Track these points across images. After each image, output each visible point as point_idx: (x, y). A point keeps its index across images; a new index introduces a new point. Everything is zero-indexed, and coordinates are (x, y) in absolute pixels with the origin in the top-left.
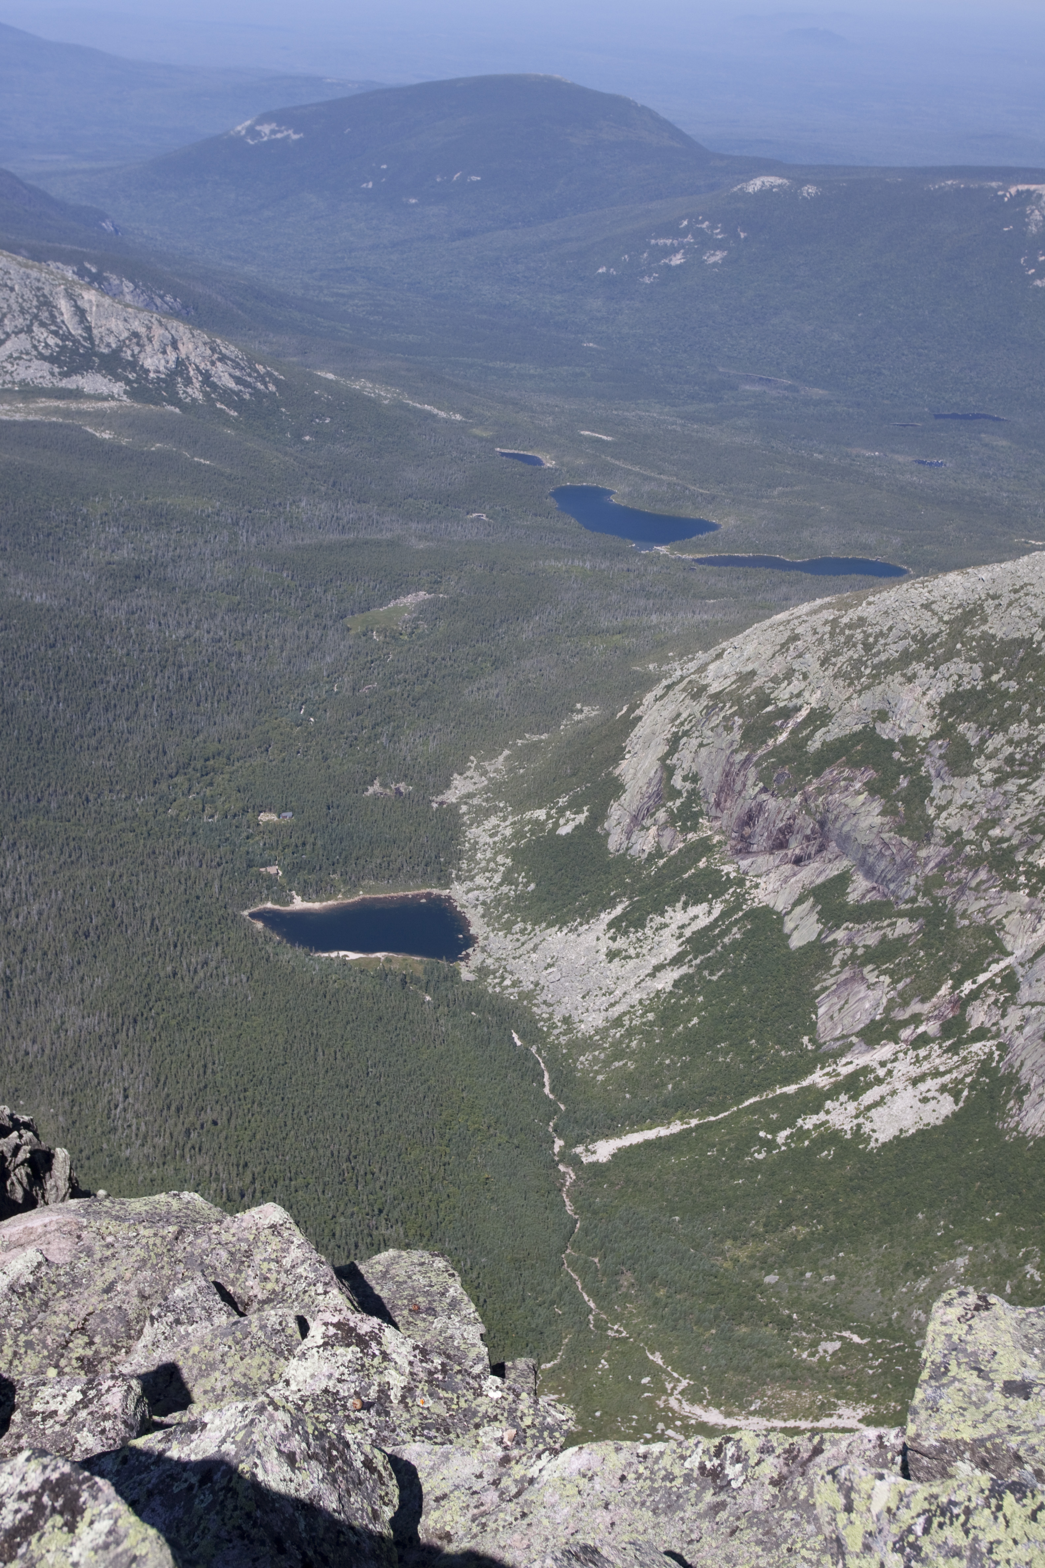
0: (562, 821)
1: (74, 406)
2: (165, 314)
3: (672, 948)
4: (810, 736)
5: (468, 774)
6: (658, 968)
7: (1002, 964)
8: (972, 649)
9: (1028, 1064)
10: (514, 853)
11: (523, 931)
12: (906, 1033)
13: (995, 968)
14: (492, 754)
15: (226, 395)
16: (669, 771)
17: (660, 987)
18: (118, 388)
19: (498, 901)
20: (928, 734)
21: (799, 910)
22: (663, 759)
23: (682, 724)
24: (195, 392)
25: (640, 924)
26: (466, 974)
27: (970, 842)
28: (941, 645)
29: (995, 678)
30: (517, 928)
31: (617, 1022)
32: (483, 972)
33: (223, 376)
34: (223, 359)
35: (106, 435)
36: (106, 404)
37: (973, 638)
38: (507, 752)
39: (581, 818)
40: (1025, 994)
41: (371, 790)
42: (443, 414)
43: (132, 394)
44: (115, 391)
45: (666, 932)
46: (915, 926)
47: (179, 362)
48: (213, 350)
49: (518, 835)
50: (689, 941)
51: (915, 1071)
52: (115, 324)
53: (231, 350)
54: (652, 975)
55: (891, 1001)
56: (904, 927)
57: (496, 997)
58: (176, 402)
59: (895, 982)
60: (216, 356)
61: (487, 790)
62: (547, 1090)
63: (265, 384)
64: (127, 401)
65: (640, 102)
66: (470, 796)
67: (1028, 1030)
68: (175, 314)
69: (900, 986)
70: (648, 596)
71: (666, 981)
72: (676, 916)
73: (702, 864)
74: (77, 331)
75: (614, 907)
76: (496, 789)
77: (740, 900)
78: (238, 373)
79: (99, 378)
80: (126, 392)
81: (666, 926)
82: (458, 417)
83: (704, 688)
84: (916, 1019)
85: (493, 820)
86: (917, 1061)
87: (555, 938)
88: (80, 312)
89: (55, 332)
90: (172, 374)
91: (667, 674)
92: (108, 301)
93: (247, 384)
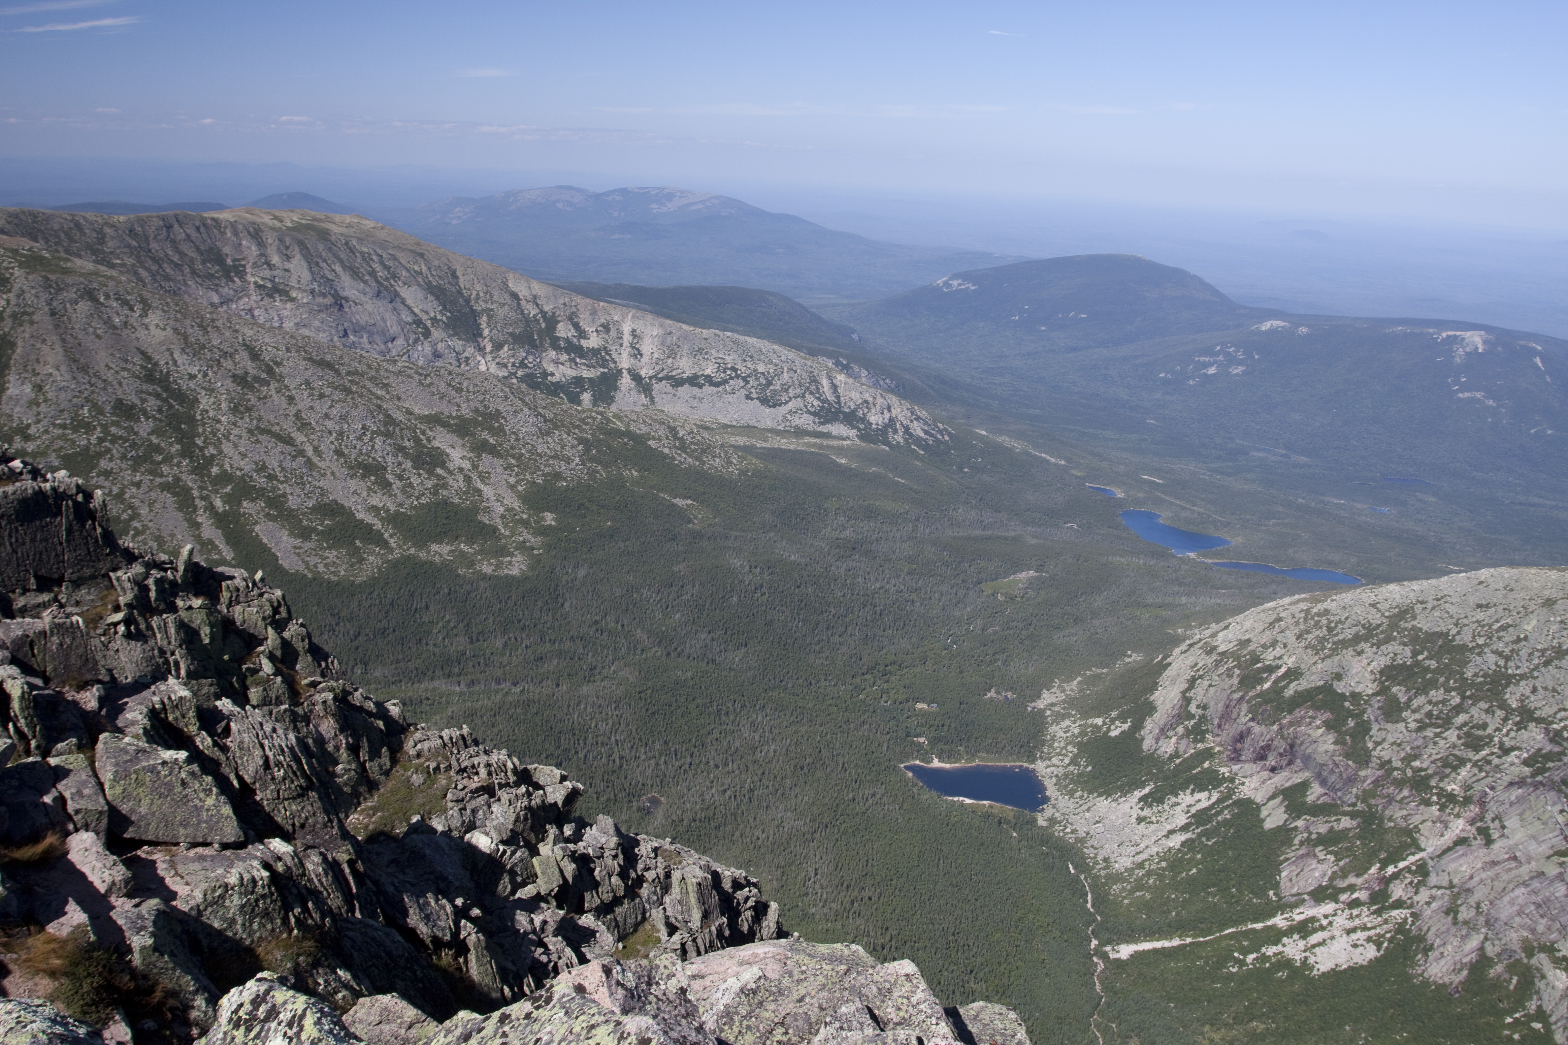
0: (1113, 727)
1: (825, 442)
2: (885, 390)
3: (1181, 820)
4: (1286, 686)
5: (1053, 690)
6: (1171, 832)
7: (1417, 857)
8: (1405, 636)
9: (1433, 930)
10: (1079, 745)
11: (1081, 797)
12: (1343, 897)
13: (1412, 859)
14: (1070, 679)
15: (918, 441)
16: (1187, 701)
17: (1171, 845)
18: (853, 433)
19: (1066, 775)
20: (1370, 692)
21: (1271, 803)
22: (1184, 693)
23: (1198, 670)
24: (899, 438)
25: (1160, 801)
26: (1041, 822)
27: (1397, 769)
28: (1382, 632)
29: (1420, 657)
30: (1077, 794)
31: (1141, 865)
32: (1052, 821)
33: (917, 429)
34: (918, 419)
35: (843, 461)
36: (844, 442)
37: (1405, 629)
38: (1079, 679)
39: (1126, 726)
40: (1433, 880)
41: (989, 695)
42: (1053, 460)
43: (861, 437)
44: (851, 435)
45: (1178, 809)
46: (1355, 823)
47: (891, 420)
48: (912, 413)
49: (1083, 733)
50: (1193, 816)
51: (1349, 925)
52: (855, 395)
53: (923, 414)
54: (1167, 836)
55: (1334, 873)
56: (1346, 823)
57: (1060, 839)
58: (888, 444)
59: (1338, 860)
60: (914, 417)
61: (1064, 701)
62: (1089, 905)
63: (943, 435)
64: (857, 441)
65: (1192, 272)
66: (1053, 705)
67: (1434, 905)
68: (891, 390)
69: (1342, 863)
70: (1180, 584)
71: (1176, 841)
72: (1186, 798)
73: (1206, 765)
74: (831, 398)
75: (1144, 787)
76: (1070, 702)
77: (1231, 792)
78: (926, 428)
79: (842, 426)
80: (857, 436)
81: (1179, 804)
82: (1063, 462)
83: (1215, 648)
84: (1352, 888)
85: (1067, 722)
86: (1351, 917)
87: (1103, 804)
88: (834, 387)
89: (818, 399)
90: (886, 426)
91: (1190, 637)
92: (851, 381)
93: (931, 435)
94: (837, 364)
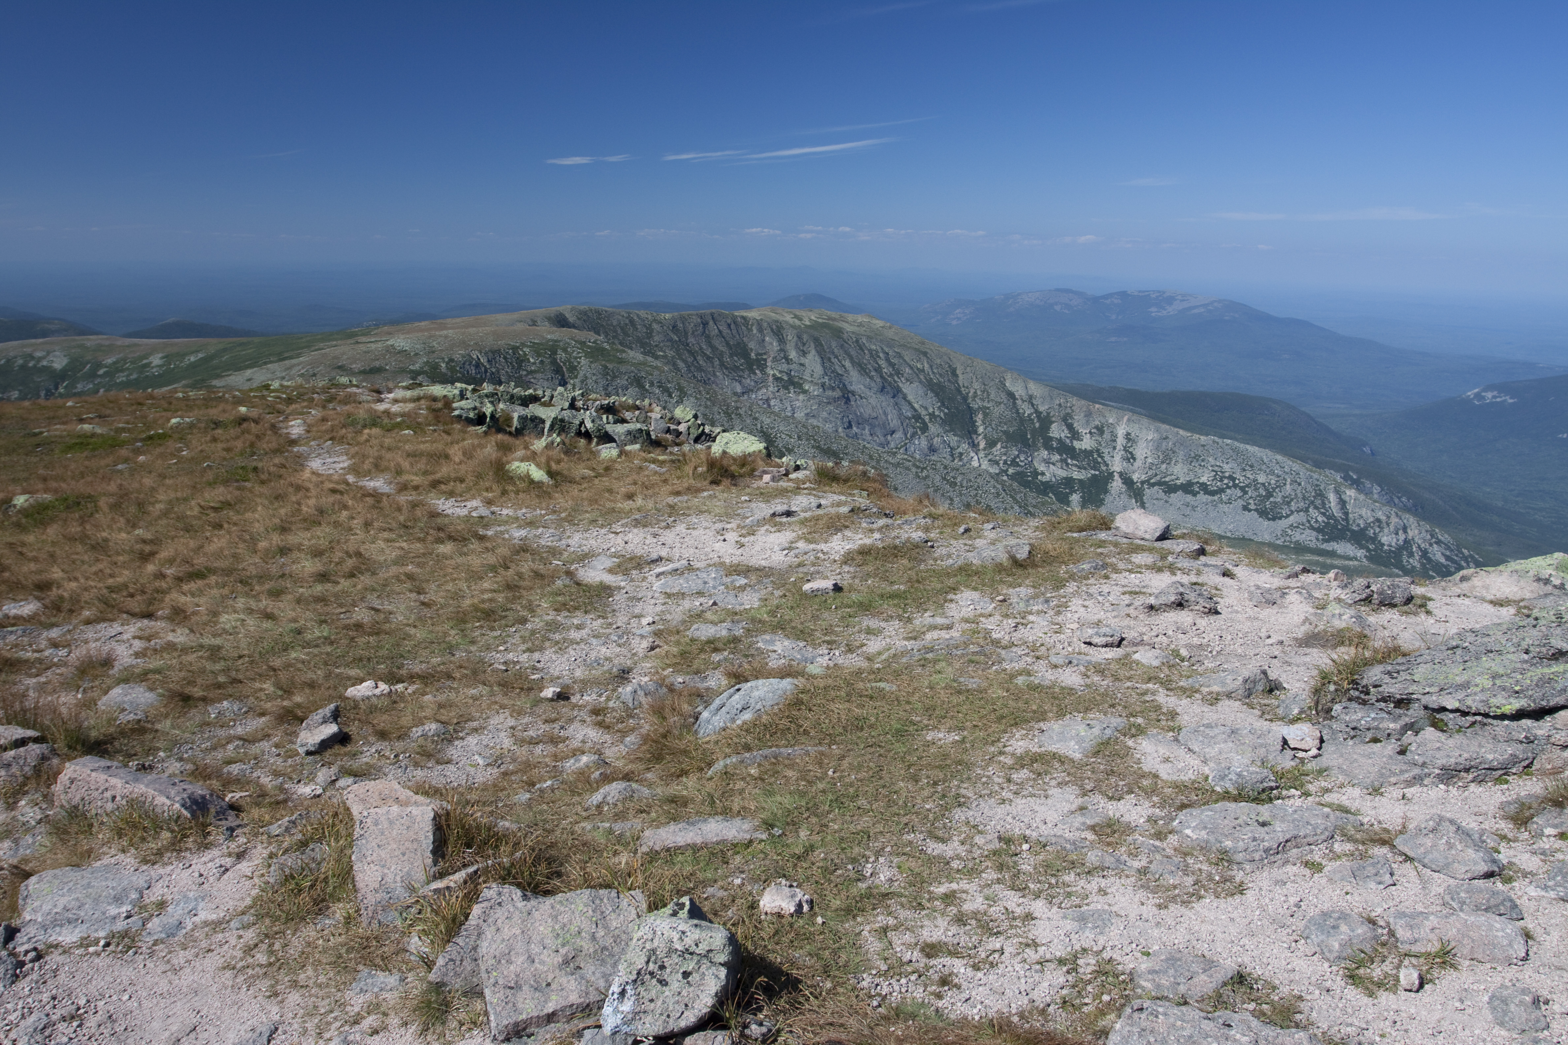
1: (1329, 561)
2: (1400, 509)
15: (1437, 567)
18: (1360, 553)
24: (1415, 562)
33: (1437, 554)
34: (1438, 542)
36: (1351, 563)
43: (1370, 558)
44: (1359, 555)
47: (1406, 541)
48: (1432, 536)
52: (1365, 512)
53: (1445, 537)
58: (1401, 567)
60: (1434, 540)
64: (1365, 563)
68: (1408, 510)
74: (1338, 514)
78: (1448, 553)
79: (1349, 545)
80: (1366, 556)
88: (1343, 503)
89: (1324, 514)
90: (1400, 549)
92: (1362, 497)
94: (1346, 478)
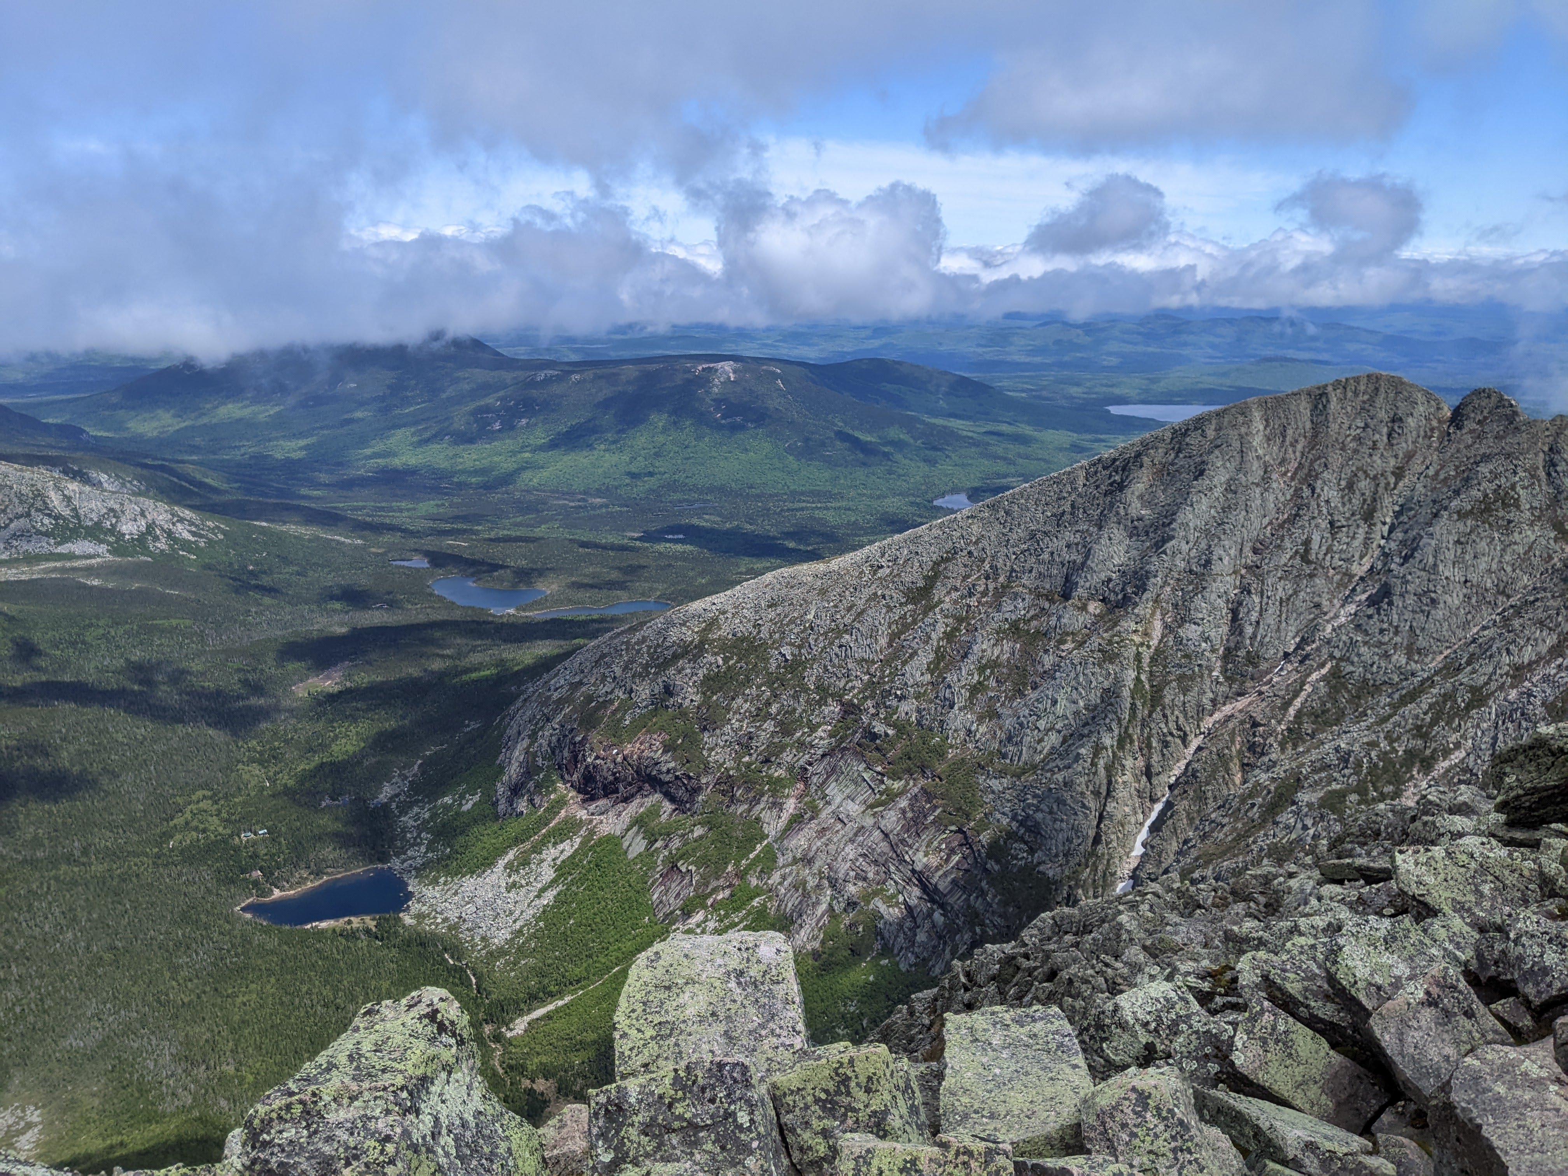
0: (464, 802)
1: (68, 565)
2: (134, 494)
3: (548, 874)
4: (623, 718)
5: (393, 780)
6: (543, 890)
7: (763, 844)
8: (715, 647)
10: (433, 829)
11: (445, 884)
12: (710, 901)
13: (760, 847)
14: (409, 764)
15: (186, 545)
17: (545, 902)
18: (102, 549)
19: (425, 863)
20: (694, 705)
21: (630, 833)
22: (527, 749)
23: (537, 723)
24: (162, 545)
25: (526, 862)
26: (408, 920)
28: (695, 647)
29: (731, 662)
30: (442, 880)
31: (520, 932)
32: (420, 917)
33: (183, 532)
34: (181, 520)
35: (96, 582)
36: (93, 561)
37: (714, 640)
38: (420, 762)
39: (477, 798)
40: (780, 860)
41: (325, 804)
42: (348, 541)
43: (114, 552)
44: (100, 551)
45: (545, 864)
46: (706, 830)
47: (148, 527)
48: (173, 515)
49: (433, 817)
50: (560, 868)
52: (95, 504)
53: (187, 514)
54: (538, 896)
55: (697, 882)
56: (698, 832)
57: (432, 932)
58: (150, 554)
59: (698, 869)
60: (175, 519)
61: (408, 789)
62: (475, 990)
63: (215, 535)
64: (111, 558)
66: (397, 795)
67: (786, 883)
68: (141, 493)
69: (702, 871)
71: (549, 897)
72: (551, 853)
73: (563, 813)
74: (66, 512)
75: (507, 853)
76: (415, 788)
77: (592, 832)
78: (194, 529)
79: (87, 543)
80: (108, 551)
81: (544, 860)
82: (359, 542)
84: (715, 891)
85: (416, 809)
86: (720, 918)
87: (469, 883)
88: (68, 499)
89: (49, 515)
90: (143, 534)
91: (522, 692)
92: (87, 488)
93: (201, 536)
94: (65, 471)
